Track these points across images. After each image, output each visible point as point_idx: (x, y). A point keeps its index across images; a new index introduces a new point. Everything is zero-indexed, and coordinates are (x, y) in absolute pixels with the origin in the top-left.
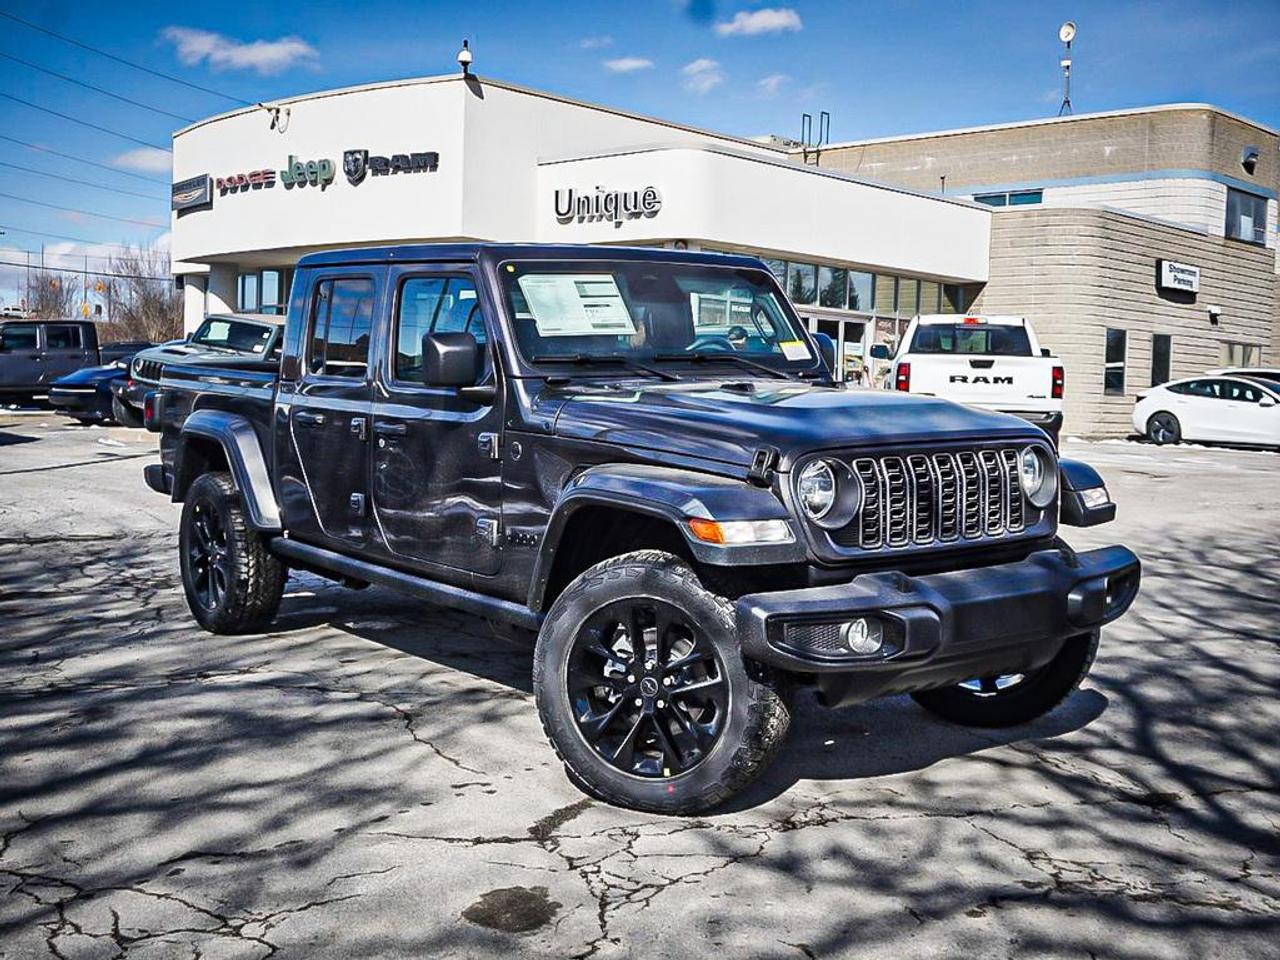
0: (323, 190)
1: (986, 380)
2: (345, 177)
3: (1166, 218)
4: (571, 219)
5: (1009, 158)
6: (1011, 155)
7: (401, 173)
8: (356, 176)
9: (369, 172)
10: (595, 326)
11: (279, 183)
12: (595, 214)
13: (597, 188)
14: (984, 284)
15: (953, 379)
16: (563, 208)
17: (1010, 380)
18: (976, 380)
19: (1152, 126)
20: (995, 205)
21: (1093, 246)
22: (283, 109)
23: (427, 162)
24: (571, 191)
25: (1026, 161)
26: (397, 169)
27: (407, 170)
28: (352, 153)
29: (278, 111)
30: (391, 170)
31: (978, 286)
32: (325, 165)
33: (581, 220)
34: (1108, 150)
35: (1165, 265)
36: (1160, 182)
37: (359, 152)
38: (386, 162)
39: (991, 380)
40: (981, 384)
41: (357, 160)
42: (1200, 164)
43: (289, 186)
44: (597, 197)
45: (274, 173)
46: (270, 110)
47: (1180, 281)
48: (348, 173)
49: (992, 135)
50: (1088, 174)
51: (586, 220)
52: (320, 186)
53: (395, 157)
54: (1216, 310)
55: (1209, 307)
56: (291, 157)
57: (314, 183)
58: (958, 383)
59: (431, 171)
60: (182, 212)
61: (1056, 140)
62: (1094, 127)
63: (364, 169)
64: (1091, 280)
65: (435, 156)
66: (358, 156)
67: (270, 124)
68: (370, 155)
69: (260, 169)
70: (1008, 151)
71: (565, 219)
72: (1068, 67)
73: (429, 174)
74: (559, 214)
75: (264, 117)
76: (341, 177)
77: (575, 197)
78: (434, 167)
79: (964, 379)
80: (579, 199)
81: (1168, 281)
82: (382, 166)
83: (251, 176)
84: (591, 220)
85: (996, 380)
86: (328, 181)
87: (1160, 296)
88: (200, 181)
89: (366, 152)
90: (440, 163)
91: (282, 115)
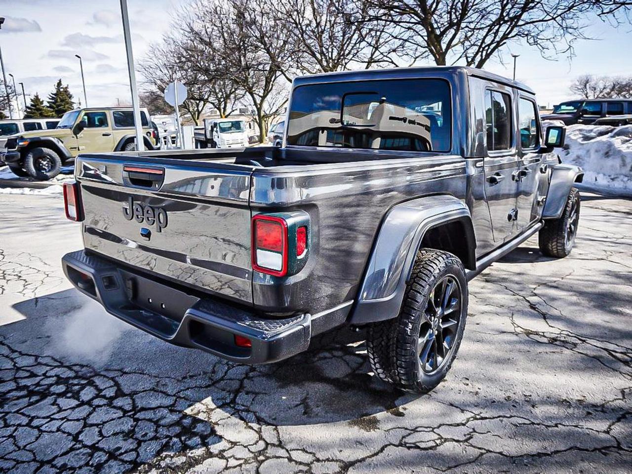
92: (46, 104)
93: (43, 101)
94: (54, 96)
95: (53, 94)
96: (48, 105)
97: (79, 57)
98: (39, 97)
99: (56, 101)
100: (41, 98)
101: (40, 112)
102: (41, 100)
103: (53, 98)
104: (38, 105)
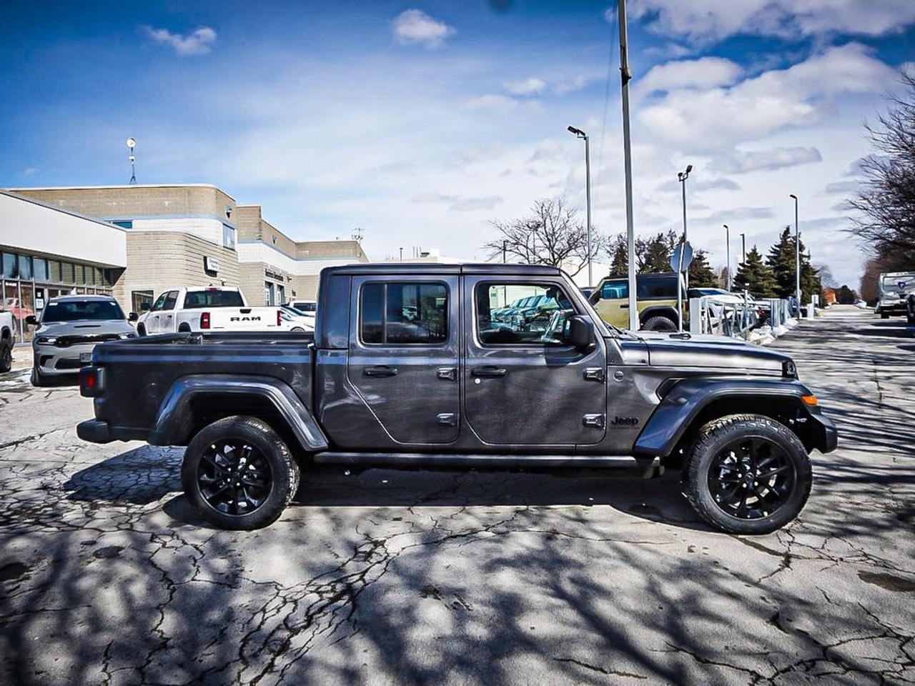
1: (248, 319)
3: (203, 236)
5: (111, 204)
6: (112, 202)
14: (125, 268)
15: (232, 319)
17: (259, 318)
18: (244, 319)
19: (189, 193)
20: (127, 228)
21: (182, 250)
25: (122, 205)
31: (121, 270)
34: (167, 203)
35: (208, 259)
36: (195, 220)
39: (250, 319)
40: (246, 321)
42: (213, 212)
47: (214, 267)
49: (100, 191)
50: (157, 214)
54: (224, 280)
55: (222, 279)
58: (235, 321)
61: (138, 196)
62: (159, 192)
64: (183, 266)
70: (109, 200)
72: (133, 160)
79: (238, 319)
81: (210, 267)
85: (253, 319)
87: (206, 274)
92: (764, 259)
93: (761, 256)
94: (778, 249)
95: (776, 246)
96: (768, 260)
97: (794, 197)
98: (757, 251)
99: (779, 255)
100: (759, 252)
101: (754, 270)
102: (759, 255)
103: (775, 252)
104: (754, 261)
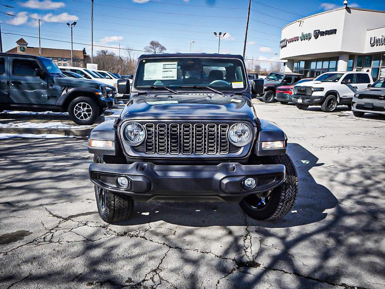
0: (309, 40)
2: (314, 37)
4: (374, 45)
7: (327, 35)
8: (317, 37)
9: (320, 35)
10: (163, 77)
11: (300, 40)
12: (381, 43)
13: (382, 36)
16: (372, 43)
22: (302, 21)
23: (334, 32)
24: (375, 37)
26: (326, 34)
27: (329, 34)
28: (316, 31)
29: (301, 21)
30: (325, 35)
32: (309, 34)
33: (377, 45)
37: (317, 30)
38: (323, 32)
41: (316, 32)
43: (302, 40)
44: (382, 39)
45: (299, 37)
46: (299, 21)
48: (314, 36)
51: (378, 45)
52: (308, 40)
53: (326, 31)
56: (302, 33)
57: (307, 39)
59: (335, 34)
60: (282, 47)
63: (318, 35)
65: (336, 30)
66: (317, 31)
67: (299, 25)
68: (320, 31)
69: (296, 36)
71: (372, 45)
73: (334, 35)
74: (371, 44)
75: (298, 23)
76: (313, 37)
77: (376, 39)
78: (335, 33)
80: (377, 40)
82: (323, 34)
83: (294, 38)
84: (380, 45)
86: (310, 38)
88: (284, 40)
89: (319, 30)
90: (337, 32)
91: (302, 22)
